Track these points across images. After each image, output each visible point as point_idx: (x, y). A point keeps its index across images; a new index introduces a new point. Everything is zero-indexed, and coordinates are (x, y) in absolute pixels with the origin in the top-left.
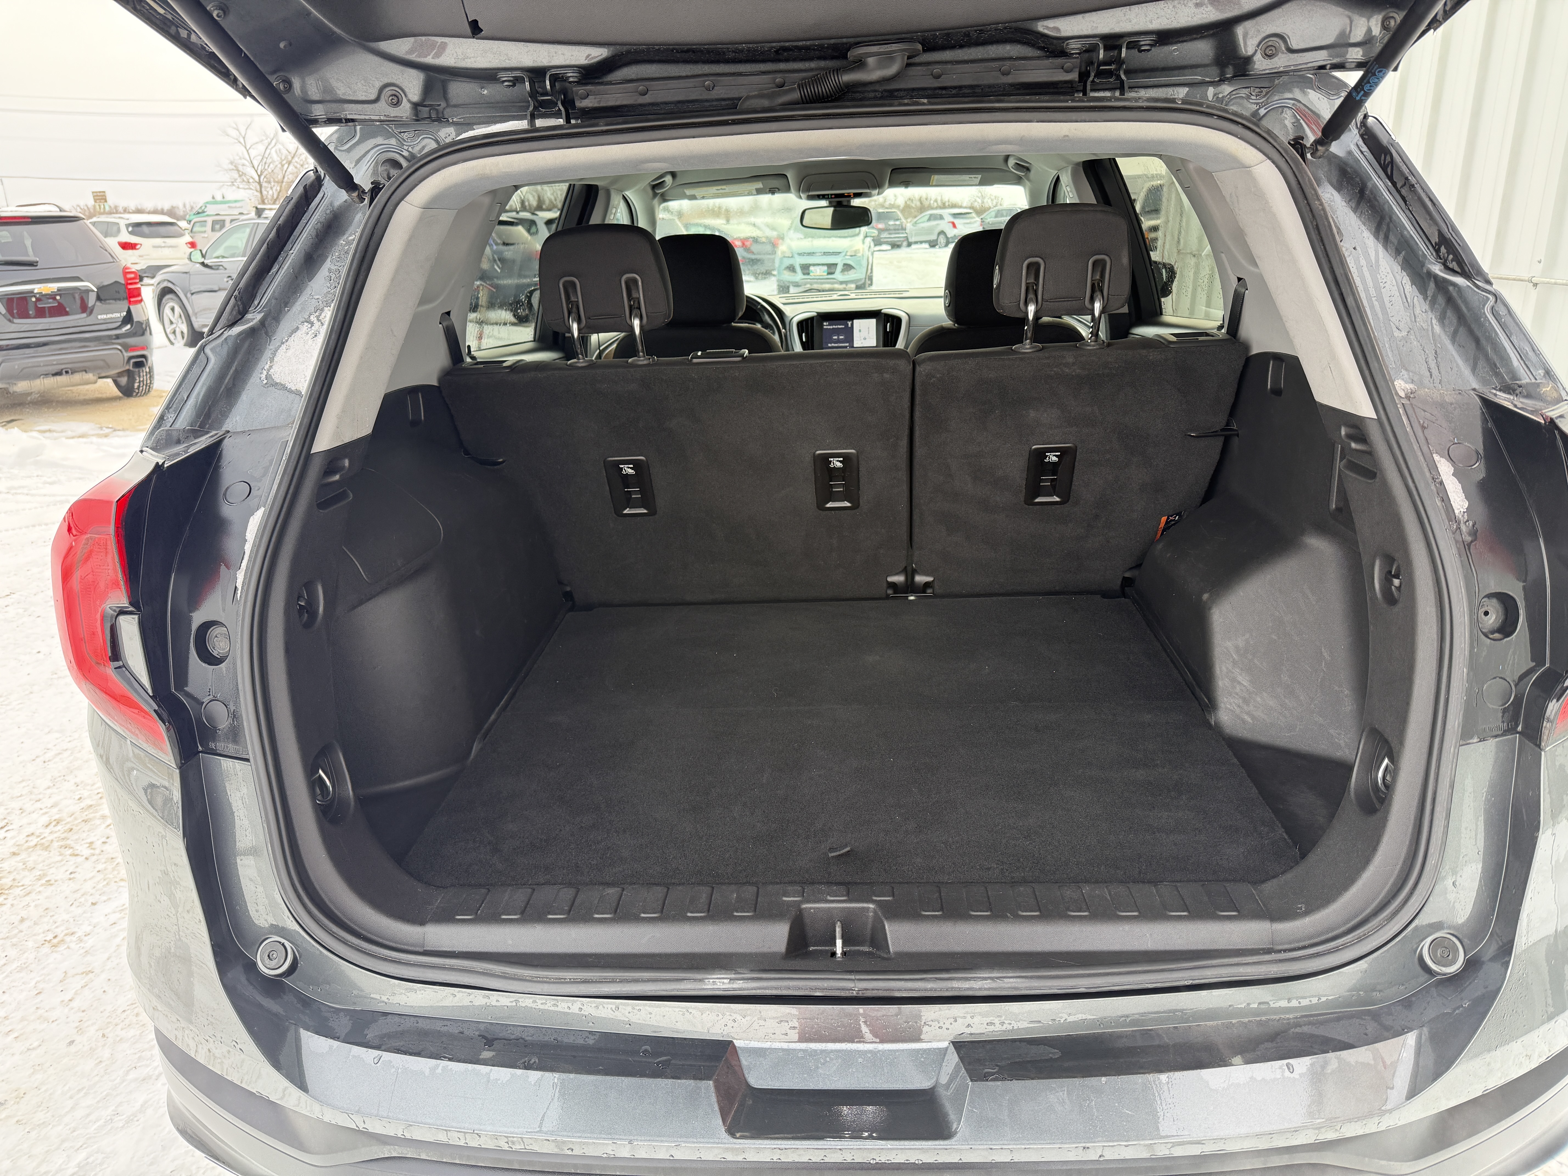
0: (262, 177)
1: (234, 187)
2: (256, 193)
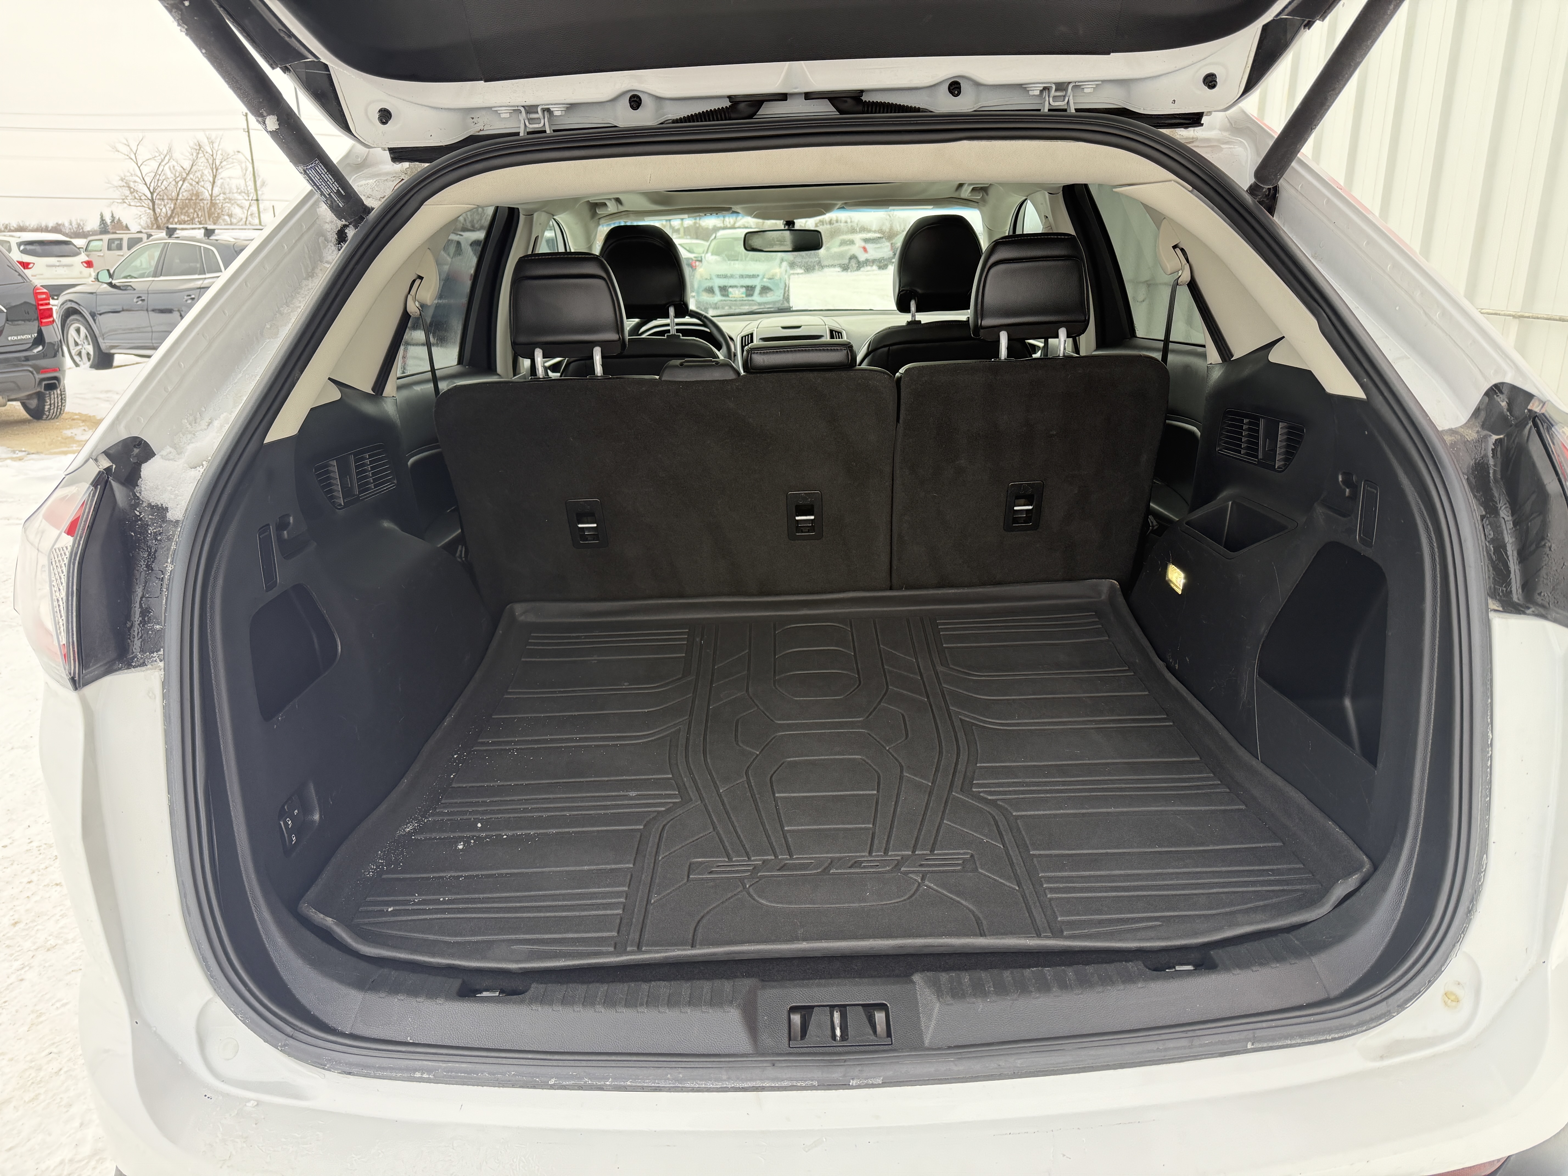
0: (155, 195)
1: (125, 205)
2: (148, 211)
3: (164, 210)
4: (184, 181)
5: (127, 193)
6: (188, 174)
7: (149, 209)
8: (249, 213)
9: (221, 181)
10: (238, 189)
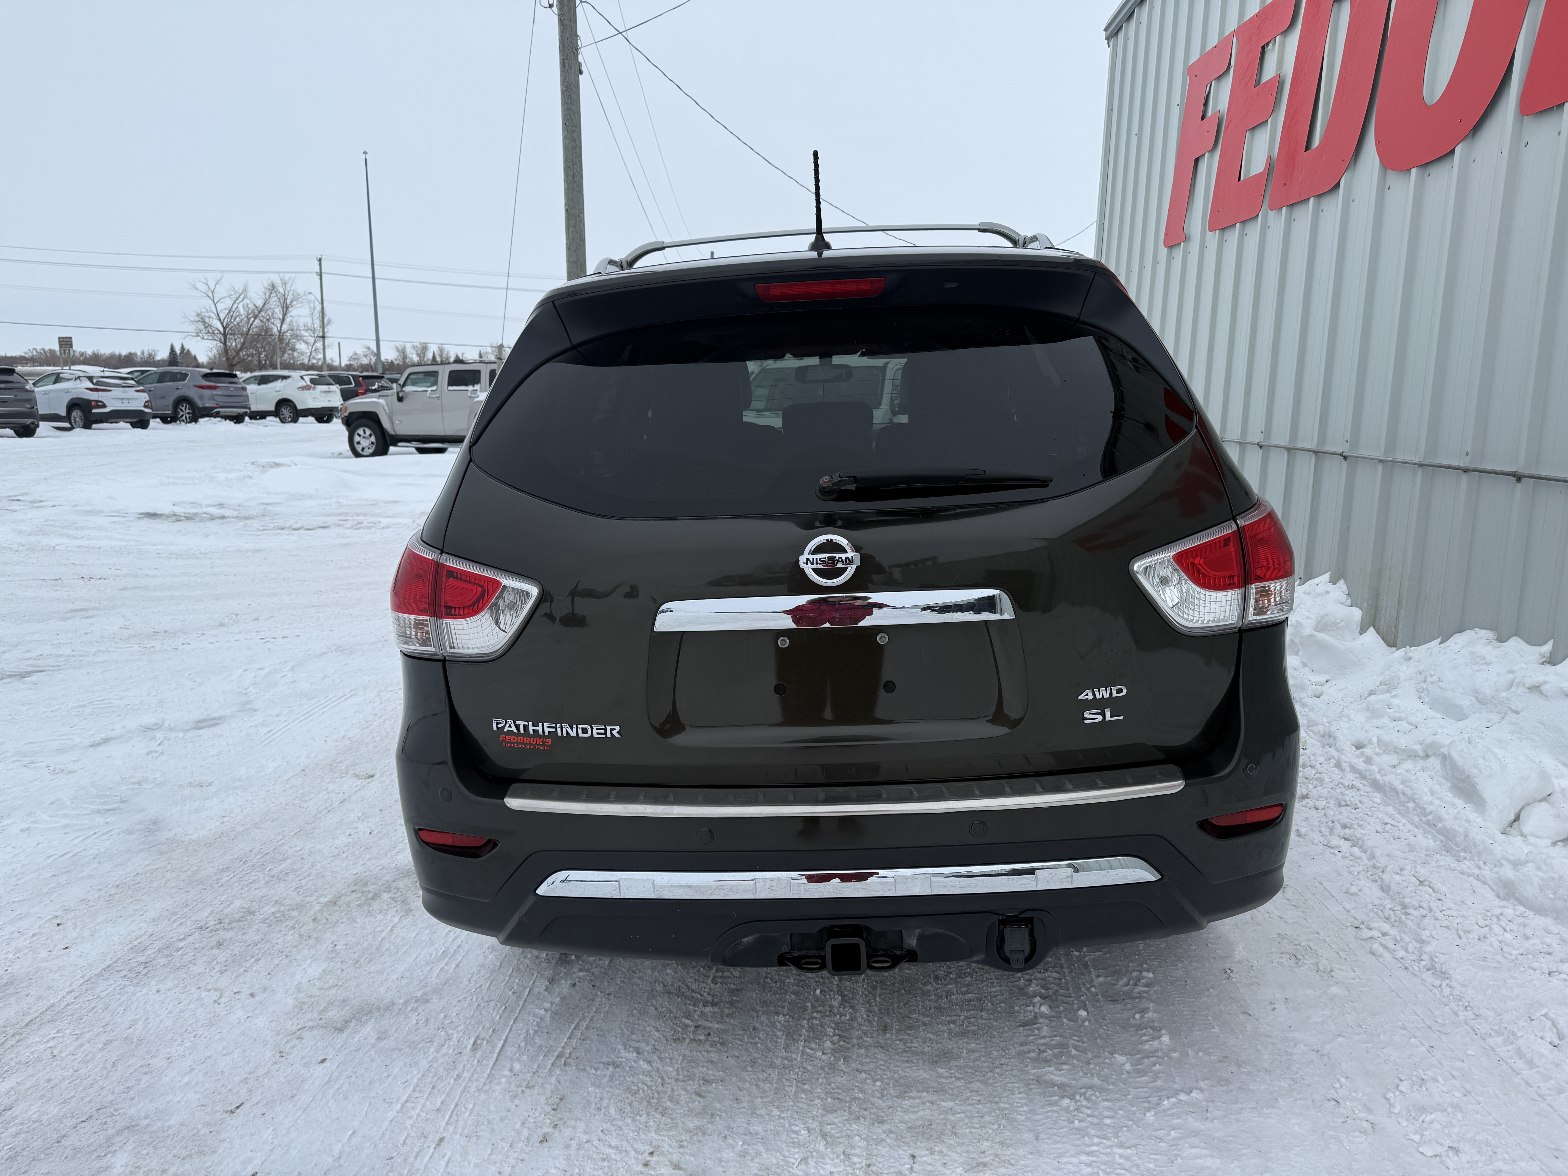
0: (228, 329)
1: (199, 338)
2: (219, 344)
3: (234, 344)
4: (255, 318)
5: (203, 327)
6: (260, 312)
7: (221, 342)
8: (314, 348)
9: (291, 318)
10: (305, 326)
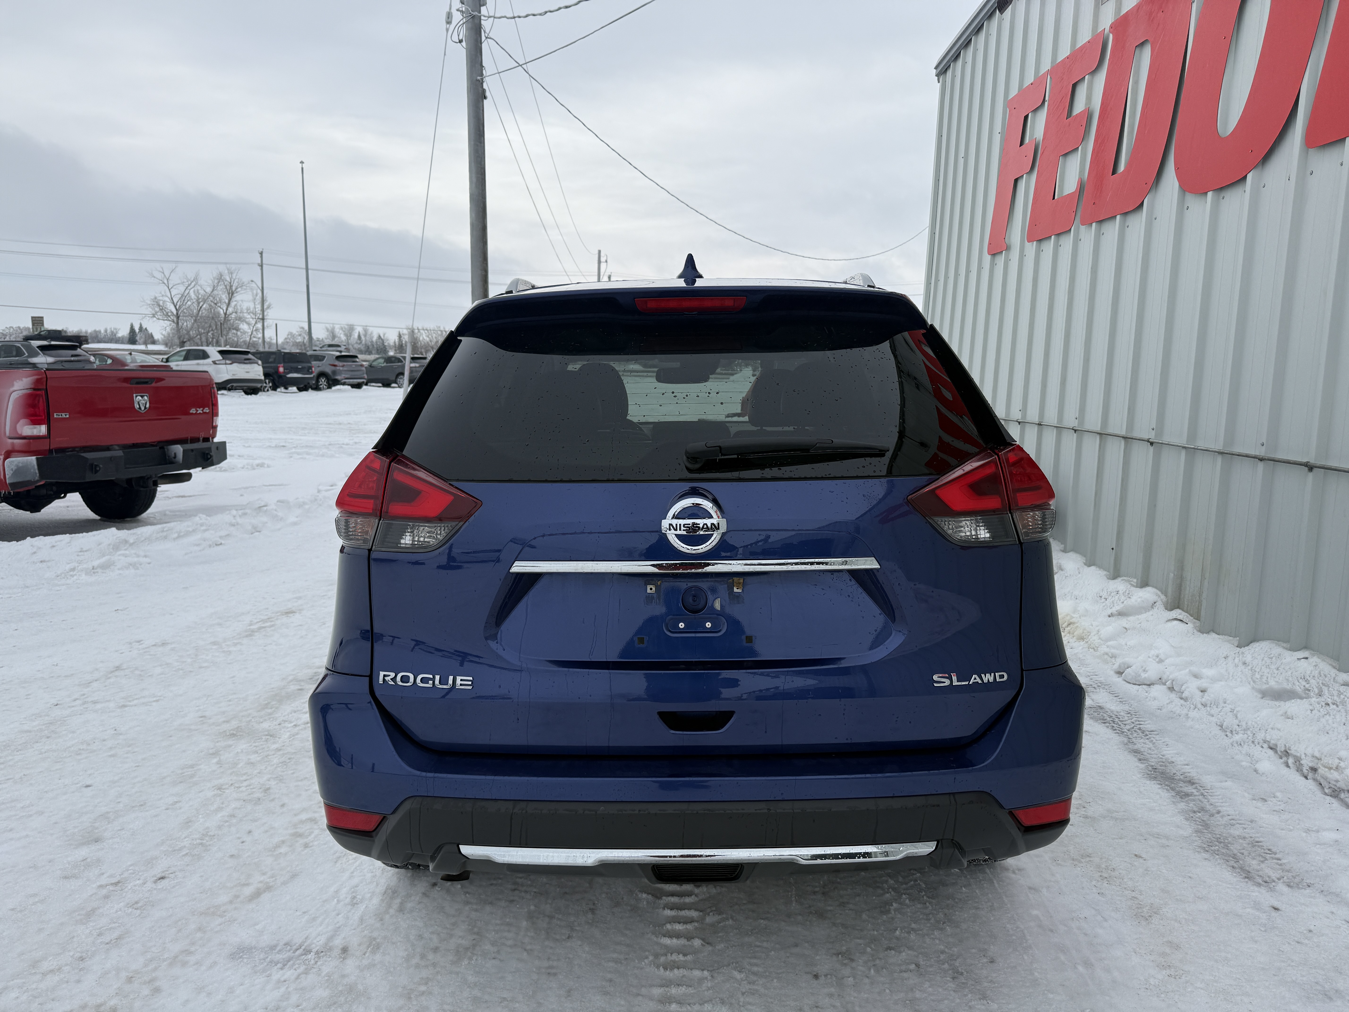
0: (180, 312)
1: (155, 319)
3: (185, 324)
4: (204, 303)
5: (157, 309)
6: (208, 297)
7: (174, 322)
8: (254, 329)
9: (235, 303)
10: (247, 310)
